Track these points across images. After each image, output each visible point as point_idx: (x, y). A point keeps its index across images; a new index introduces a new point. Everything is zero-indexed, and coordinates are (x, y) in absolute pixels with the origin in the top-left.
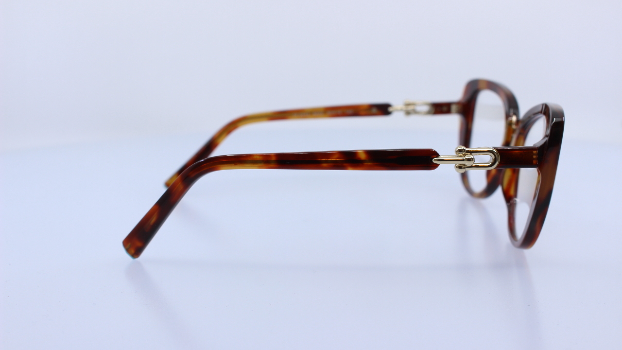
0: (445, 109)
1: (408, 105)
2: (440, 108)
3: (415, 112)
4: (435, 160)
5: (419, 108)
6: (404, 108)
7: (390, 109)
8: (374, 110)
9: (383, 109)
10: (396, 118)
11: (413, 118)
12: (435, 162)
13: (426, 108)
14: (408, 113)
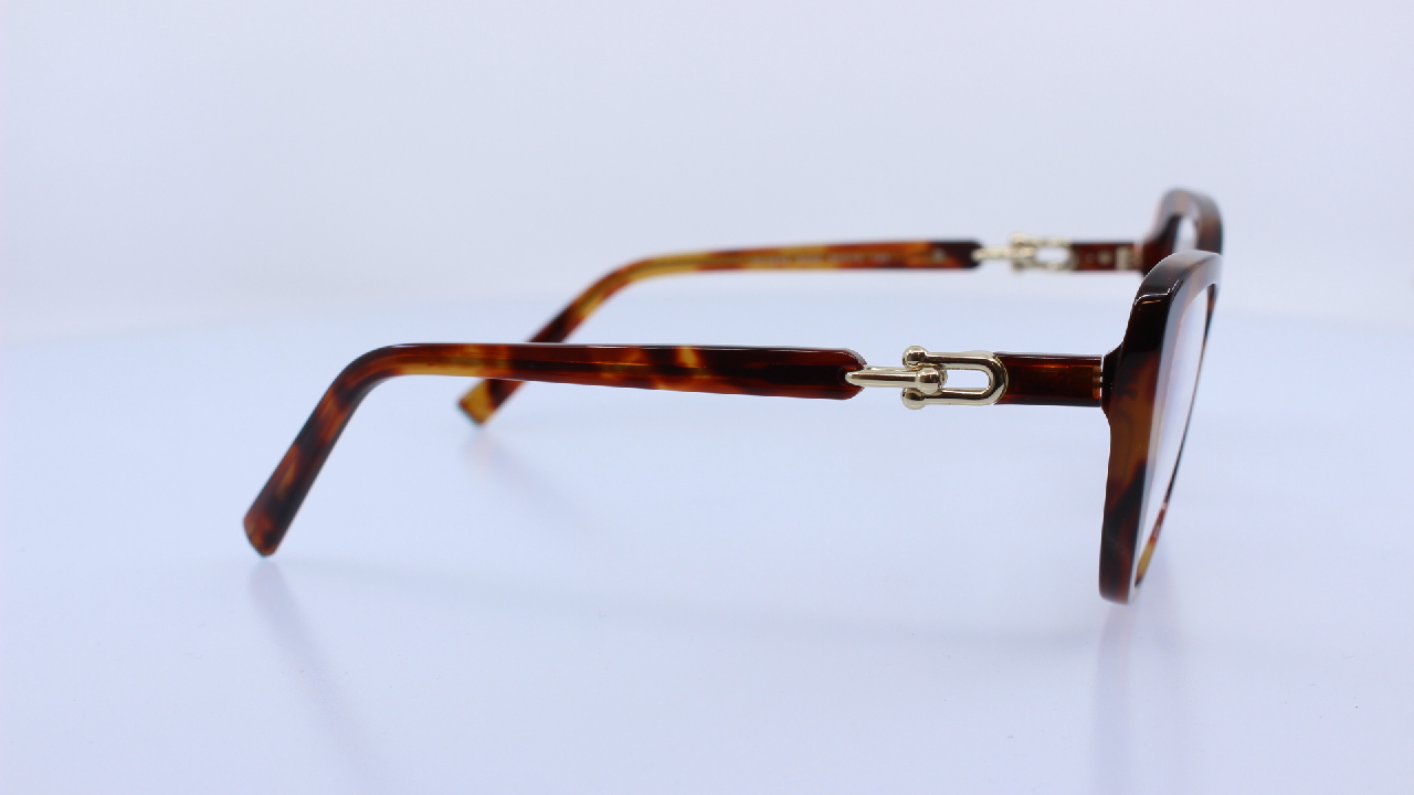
0: (1104, 258)
1: (1020, 245)
2: (1090, 257)
3: (1034, 263)
4: (854, 376)
5: (1044, 255)
6: (1007, 251)
7: (978, 255)
8: (939, 256)
9: (960, 255)
10: (990, 275)
11: (1032, 277)
12: (850, 381)
13: (1062, 256)
14: (1019, 266)
